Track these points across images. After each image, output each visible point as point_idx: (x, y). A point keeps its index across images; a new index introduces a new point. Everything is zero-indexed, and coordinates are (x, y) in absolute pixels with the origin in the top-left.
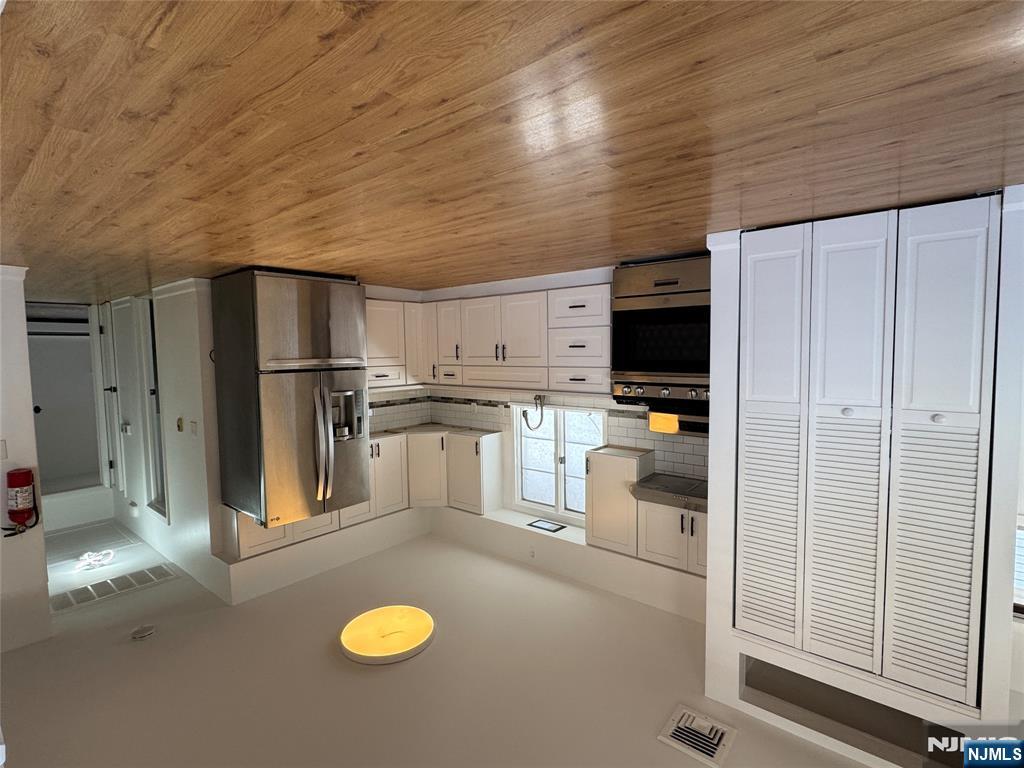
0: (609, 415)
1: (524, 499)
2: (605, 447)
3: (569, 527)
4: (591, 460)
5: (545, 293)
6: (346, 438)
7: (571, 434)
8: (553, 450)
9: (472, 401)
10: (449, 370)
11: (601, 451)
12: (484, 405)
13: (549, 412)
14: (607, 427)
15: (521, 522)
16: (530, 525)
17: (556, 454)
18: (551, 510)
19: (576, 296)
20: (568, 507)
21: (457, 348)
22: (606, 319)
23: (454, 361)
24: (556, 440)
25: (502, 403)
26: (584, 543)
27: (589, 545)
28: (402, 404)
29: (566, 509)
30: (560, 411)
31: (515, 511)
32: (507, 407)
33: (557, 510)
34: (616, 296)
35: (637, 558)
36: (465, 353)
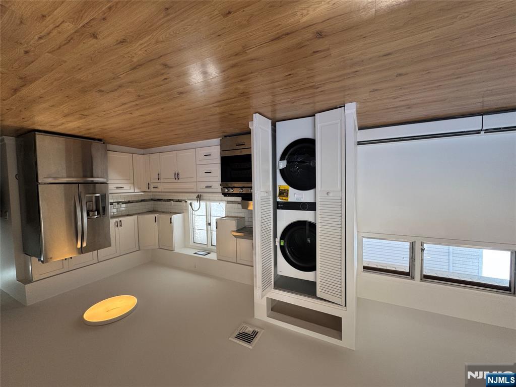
0: (227, 203)
1: (194, 243)
2: (226, 217)
3: (212, 253)
4: (218, 222)
5: (194, 149)
6: (95, 217)
7: (213, 213)
8: (205, 220)
9: (171, 200)
10: (155, 185)
11: (224, 219)
12: (176, 201)
13: (203, 203)
14: (227, 208)
15: (191, 252)
16: (195, 253)
17: (207, 221)
18: (205, 246)
19: (207, 151)
20: (213, 244)
21: (158, 175)
22: (219, 161)
23: (157, 181)
24: (207, 216)
25: (184, 200)
26: (216, 259)
27: (218, 260)
28: (137, 202)
29: (212, 245)
30: (208, 203)
31: (190, 248)
32: (186, 202)
33: (208, 246)
34: (222, 151)
35: (237, 263)
36: (161, 177)
